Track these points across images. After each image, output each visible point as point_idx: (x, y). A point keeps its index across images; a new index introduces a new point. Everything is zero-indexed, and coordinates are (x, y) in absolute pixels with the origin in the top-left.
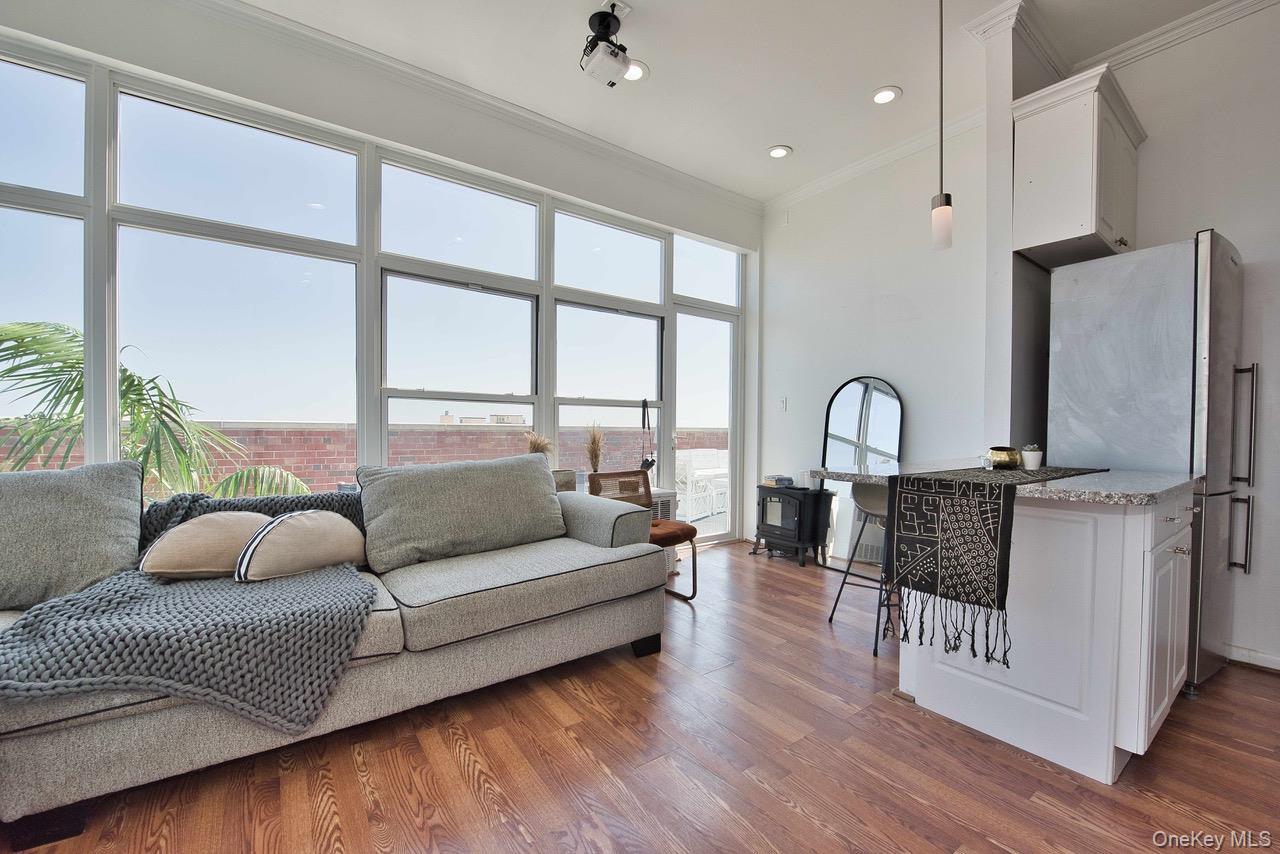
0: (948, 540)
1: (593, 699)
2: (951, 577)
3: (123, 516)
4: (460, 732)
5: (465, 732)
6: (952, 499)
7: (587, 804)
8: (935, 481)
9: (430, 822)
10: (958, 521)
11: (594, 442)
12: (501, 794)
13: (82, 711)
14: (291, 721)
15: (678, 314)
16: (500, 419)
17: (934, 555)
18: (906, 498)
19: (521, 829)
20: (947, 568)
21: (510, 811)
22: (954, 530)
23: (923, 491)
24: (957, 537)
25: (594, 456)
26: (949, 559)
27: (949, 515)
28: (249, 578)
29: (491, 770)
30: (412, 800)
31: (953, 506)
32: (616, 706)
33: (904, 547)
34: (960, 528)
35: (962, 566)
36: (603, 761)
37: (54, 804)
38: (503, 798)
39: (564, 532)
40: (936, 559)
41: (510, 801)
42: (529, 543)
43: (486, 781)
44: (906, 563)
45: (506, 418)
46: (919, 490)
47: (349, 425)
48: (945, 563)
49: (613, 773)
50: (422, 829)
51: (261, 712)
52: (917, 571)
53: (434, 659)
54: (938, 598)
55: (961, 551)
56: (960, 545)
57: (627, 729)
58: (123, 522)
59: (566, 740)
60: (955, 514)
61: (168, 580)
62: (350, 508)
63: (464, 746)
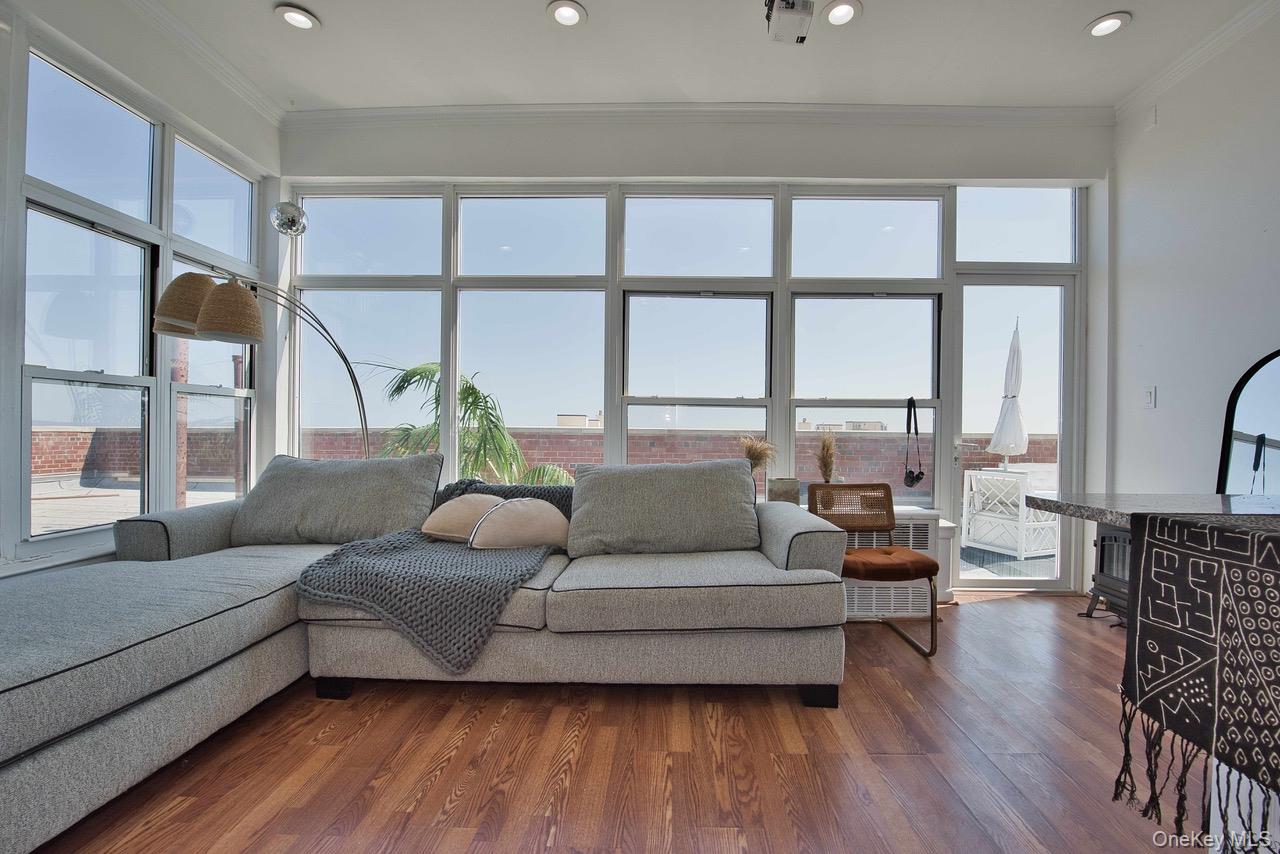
0: (1235, 651)
1: (719, 733)
2: (1240, 725)
3: (423, 491)
4: (584, 719)
5: (587, 721)
6: (1244, 570)
7: (622, 837)
8: (1212, 530)
9: (502, 787)
10: (1255, 616)
11: (825, 448)
12: (566, 789)
13: (341, 617)
14: (449, 662)
15: (965, 288)
16: (857, 425)
17: (1208, 673)
18: (1159, 556)
19: (553, 830)
20: (1232, 707)
21: (559, 808)
22: (1247, 632)
23: (1190, 548)
24: (1252, 648)
25: (825, 465)
26: (1237, 690)
27: (1238, 600)
28: (474, 546)
29: (577, 763)
30: (507, 760)
31: (1245, 583)
32: (736, 751)
33: (1153, 646)
34: (1258, 631)
35: (1263, 711)
36: (674, 802)
37: (331, 675)
38: (564, 793)
39: (756, 545)
40: (1210, 681)
41: (566, 800)
42: (710, 551)
43: (565, 772)
44: (1157, 675)
45: (862, 425)
46: (1181, 544)
47: (669, 431)
48: (1228, 694)
49: (673, 820)
50: (491, 789)
51: (430, 648)
52: (1178, 696)
53: (570, 643)
54: (1214, 761)
55: (1261, 678)
56: (1260, 665)
57: (726, 779)
58: (422, 496)
59: (659, 763)
60: (1251, 601)
61: (434, 540)
62: (561, 499)
63: (577, 733)
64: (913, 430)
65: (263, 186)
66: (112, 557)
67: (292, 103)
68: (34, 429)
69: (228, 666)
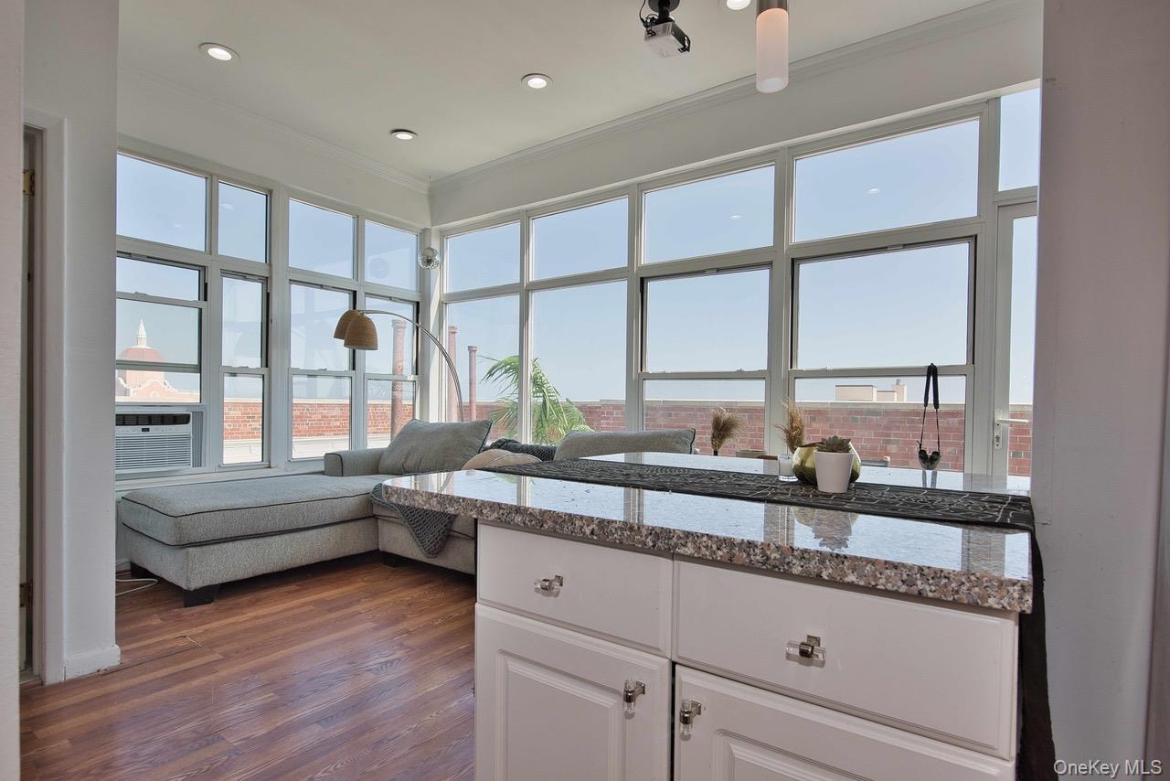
64: (931, 401)
65: (423, 235)
66: (322, 473)
67: (430, 177)
68: (295, 401)
69: (327, 529)
